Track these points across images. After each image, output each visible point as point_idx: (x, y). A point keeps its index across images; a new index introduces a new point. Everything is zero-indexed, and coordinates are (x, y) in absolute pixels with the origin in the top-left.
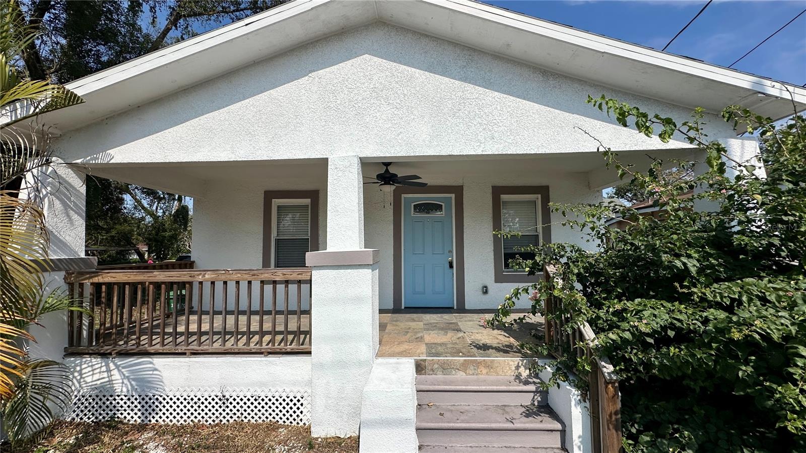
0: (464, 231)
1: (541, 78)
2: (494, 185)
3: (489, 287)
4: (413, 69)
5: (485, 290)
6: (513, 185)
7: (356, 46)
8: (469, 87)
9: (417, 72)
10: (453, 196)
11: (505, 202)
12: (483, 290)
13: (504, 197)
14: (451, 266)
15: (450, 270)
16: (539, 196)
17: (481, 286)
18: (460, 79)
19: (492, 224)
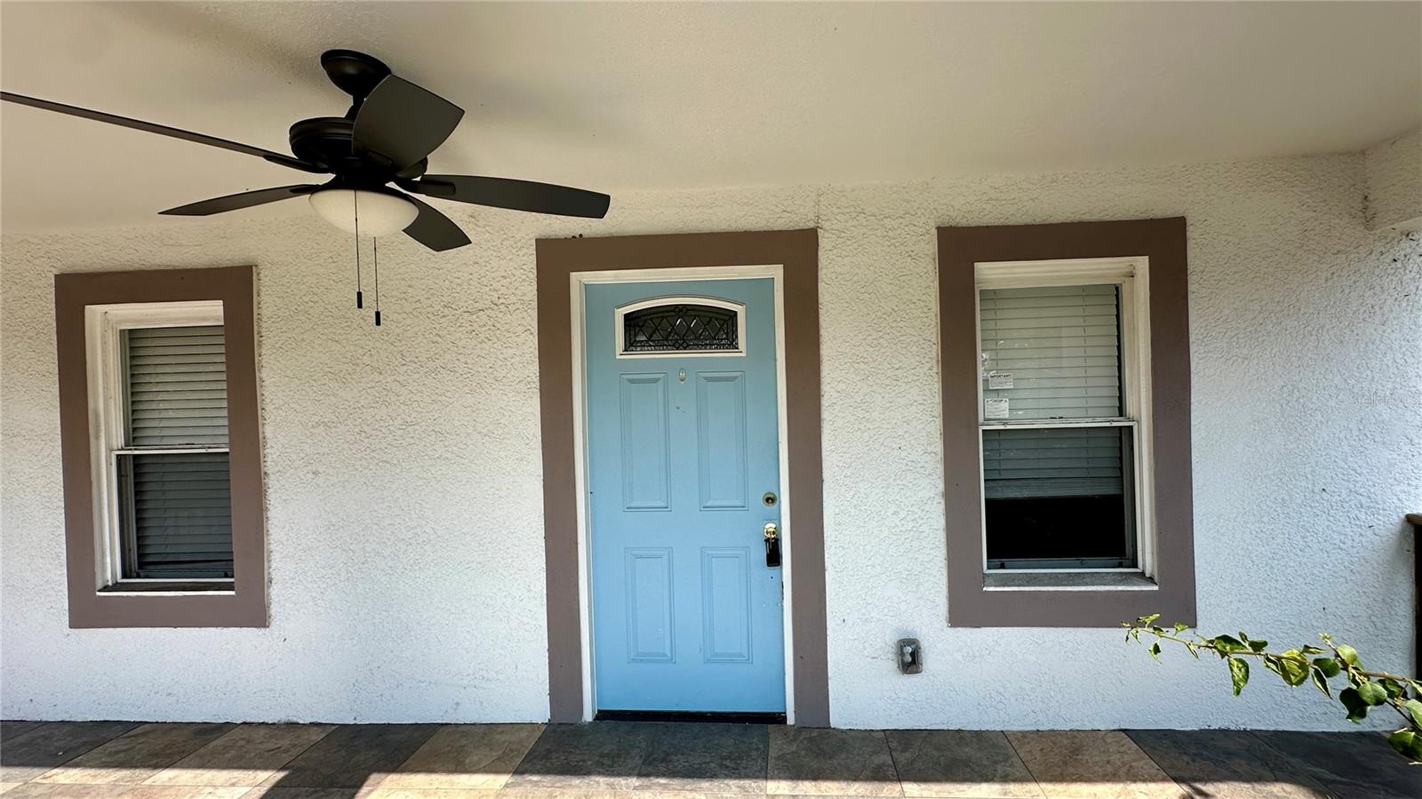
0: (825, 415)
2: (946, 222)
3: (924, 644)
5: (910, 659)
6: (1027, 220)
10: (776, 272)
11: (992, 296)
12: (902, 654)
13: (991, 273)
14: (774, 558)
15: (773, 571)
16: (1142, 264)
17: (891, 639)
19: (937, 386)
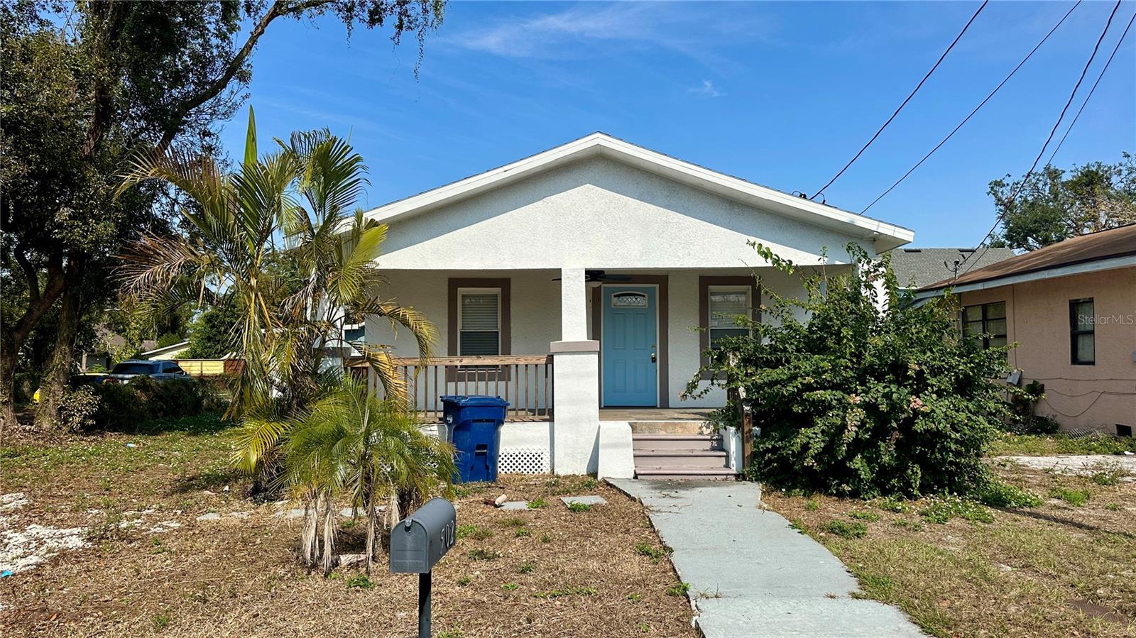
0: (669, 324)
1: (728, 207)
2: (702, 275)
4: (628, 198)
7: (581, 177)
8: (672, 213)
9: (631, 201)
10: (657, 286)
13: (712, 288)
14: (654, 360)
15: (654, 366)
16: (750, 287)
18: (665, 207)
19: (698, 317)
